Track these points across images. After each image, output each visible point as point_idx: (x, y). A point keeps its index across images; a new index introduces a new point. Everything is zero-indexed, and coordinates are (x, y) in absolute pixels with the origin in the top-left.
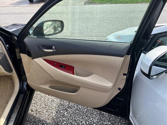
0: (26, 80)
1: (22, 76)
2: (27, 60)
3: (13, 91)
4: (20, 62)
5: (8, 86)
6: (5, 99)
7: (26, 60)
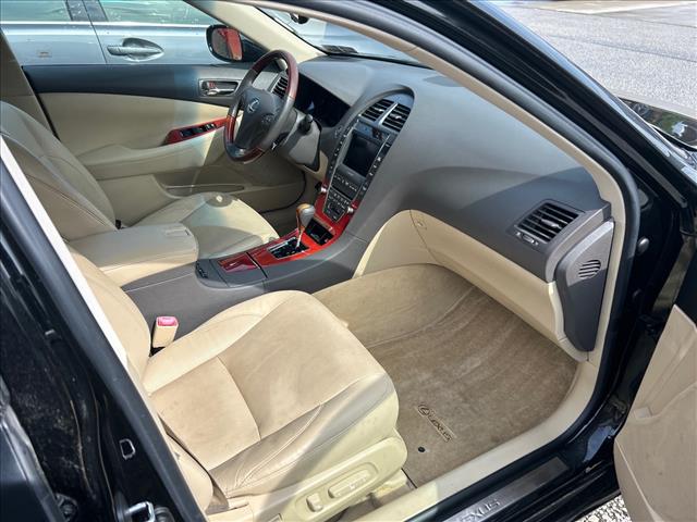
0: (620, 421)
1: (614, 397)
2: (683, 354)
3: (547, 416)
4: (650, 334)
5: (546, 382)
6: (504, 419)
7: (678, 352)
